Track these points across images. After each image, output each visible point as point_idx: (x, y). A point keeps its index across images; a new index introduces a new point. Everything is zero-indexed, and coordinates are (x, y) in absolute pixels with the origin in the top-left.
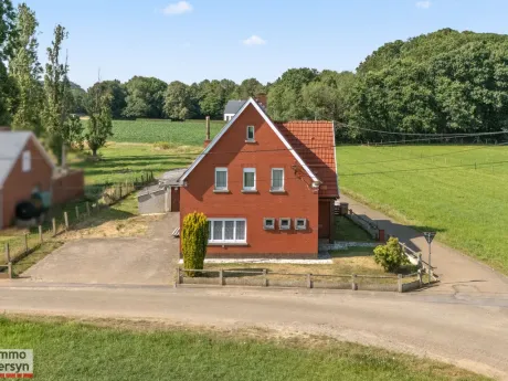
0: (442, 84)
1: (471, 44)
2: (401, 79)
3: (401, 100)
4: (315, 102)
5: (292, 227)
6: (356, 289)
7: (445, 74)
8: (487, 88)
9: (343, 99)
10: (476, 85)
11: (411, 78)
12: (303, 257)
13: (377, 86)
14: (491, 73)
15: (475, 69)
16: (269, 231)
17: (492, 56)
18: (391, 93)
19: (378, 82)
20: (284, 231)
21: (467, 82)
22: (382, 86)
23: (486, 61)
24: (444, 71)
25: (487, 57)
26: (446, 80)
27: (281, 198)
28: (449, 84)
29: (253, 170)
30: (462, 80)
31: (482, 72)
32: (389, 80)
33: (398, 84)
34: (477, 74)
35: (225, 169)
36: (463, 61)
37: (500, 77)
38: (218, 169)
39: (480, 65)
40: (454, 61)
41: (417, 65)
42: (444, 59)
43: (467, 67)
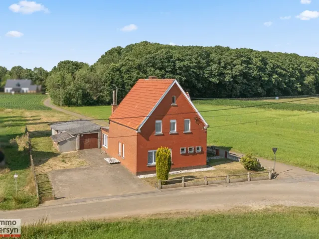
0: (151, 71)
1: (163, 50)
2: (130, 68)
3: (131, 80)
4: (84, 81)
5: (195, 151)
6: (250, 180)
7: (151, 66)
8: (172, 73)
9: (100, 79)
10: (166, 72)
11: (135, 68)
12: (199, 168)
13: (118, 72)
14: (174, 66)
15: (167, 64)
16: (183, 154)
17: (174, 57)
18: (126, 76)
19: (118, 70)
20: (191, 154)
21: (163, 71)
22: (121, 72)
23: (172, 60)
24: (151, 64)
25: (171, 58)
26: (153, 69)
27: (189, 136)
28: (154, 71)
29: (174, 121)
30: (160, 69)
31: (170, 65)
32: (124, 69)
33: (128, 71)
34: (168, 66)
35: (160, 121)
36: (161, 59)
37: (179, 68)
38: (157, 122)
39: (169, 61)
40: (156, 59)
41: (138, 61)
42: (151, 58)
43: (162, 62)
